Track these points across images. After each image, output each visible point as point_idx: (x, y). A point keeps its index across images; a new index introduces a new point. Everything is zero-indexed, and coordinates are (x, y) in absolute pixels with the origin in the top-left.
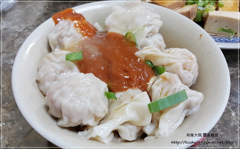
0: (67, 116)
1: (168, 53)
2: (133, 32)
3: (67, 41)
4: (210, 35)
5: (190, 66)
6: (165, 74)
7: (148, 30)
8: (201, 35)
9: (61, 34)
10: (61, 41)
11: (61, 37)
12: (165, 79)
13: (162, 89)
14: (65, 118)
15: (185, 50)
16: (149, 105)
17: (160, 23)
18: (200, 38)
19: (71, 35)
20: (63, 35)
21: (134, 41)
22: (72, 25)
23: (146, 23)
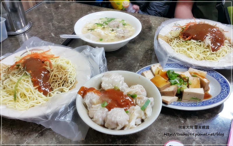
0: (120, 124)
1: (133, 88)
2: (116, 86)
3: (95, 101)
4: (145, 76)
6: (138, 96)
7: (121, 83)
8: (139, 77)
11: (91, 100)
12: (139, 98)
13: (141, 102)
14: (120, 125)
15: (138, 85)
16: (141, 108)
17: (123, 78)
18: (140, 78)
19: (95, 97)
20: (91, 99)
21: (118, 89)
22: (94, 93)
23: (119, 81)
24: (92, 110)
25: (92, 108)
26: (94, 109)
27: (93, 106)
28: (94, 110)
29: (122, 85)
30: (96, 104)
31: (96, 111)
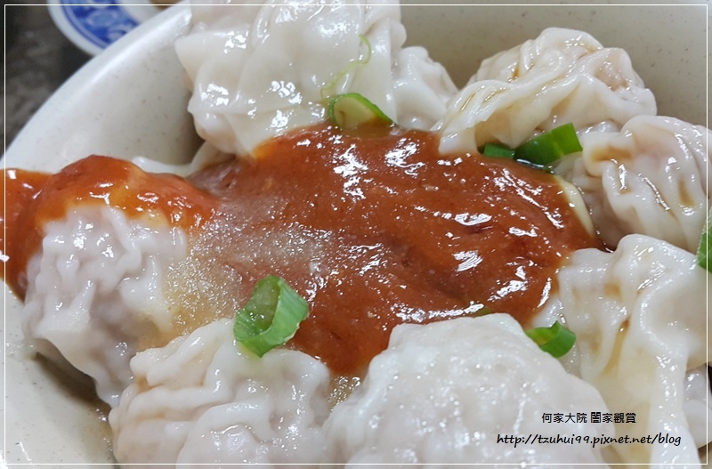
1: (516, 74)
3: (152, 297)
5: (616, 71)
9: (98, 284)
10: (115, 314)
11: (104, 299)
12: (614, 157)
19: (145, 256)
20: (109, 282)
24: (141, 418)
25: (144, 385)
26: (159, 397)
27: (147, 361)
28: (162, 414)
29: (396, 69)
30: (177, 331)
31: (191, 414)
